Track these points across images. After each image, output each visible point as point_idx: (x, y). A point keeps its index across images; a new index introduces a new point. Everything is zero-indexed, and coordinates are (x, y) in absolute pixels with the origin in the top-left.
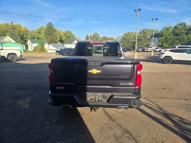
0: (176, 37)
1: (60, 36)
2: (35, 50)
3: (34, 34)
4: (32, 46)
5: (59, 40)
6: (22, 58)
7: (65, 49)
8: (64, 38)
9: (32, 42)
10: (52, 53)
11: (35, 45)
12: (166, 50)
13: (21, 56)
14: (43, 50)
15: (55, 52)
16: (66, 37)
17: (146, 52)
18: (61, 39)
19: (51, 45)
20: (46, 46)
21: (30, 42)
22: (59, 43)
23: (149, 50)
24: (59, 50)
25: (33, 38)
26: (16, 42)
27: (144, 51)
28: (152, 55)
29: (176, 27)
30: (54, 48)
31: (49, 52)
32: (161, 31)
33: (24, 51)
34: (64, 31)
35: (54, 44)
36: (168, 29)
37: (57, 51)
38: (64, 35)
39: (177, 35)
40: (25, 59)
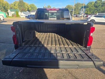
0: (96, 8)
1: (28, 7)
2: (13, 16)
3: (11, 6)
4: (11, 13)
5: (27, 9)
6: (5, 20)
7: (31, 15)
8: (30, 9)
9: (11, 11)
10: (23, 18)
11: (13, 13)
12: (92, 16)
13: (4, 19)
14: (17, 16)
15: (25, 17)
16: (31, 7)
17: (78, 17)
18: (28, 9)
19: (22, 13)
20: (20, 13)
21: (10, 11)
22: (27, 11)
23: (80, 16)
24: (27, 16)
25: (11, 8)
26: (1, 11)
27: (77, 17)
28: (82, 19)
29: (96, 2)
30: (24, 15)
31: (21, 17)
32: (87, 4)
33: (6, 16)
34: (30, 4)
35: (24, 12)
36: (91, 3)
37: (26, 17)
38: (30, 6)
39: (96, 7)
40: (6, 22)
